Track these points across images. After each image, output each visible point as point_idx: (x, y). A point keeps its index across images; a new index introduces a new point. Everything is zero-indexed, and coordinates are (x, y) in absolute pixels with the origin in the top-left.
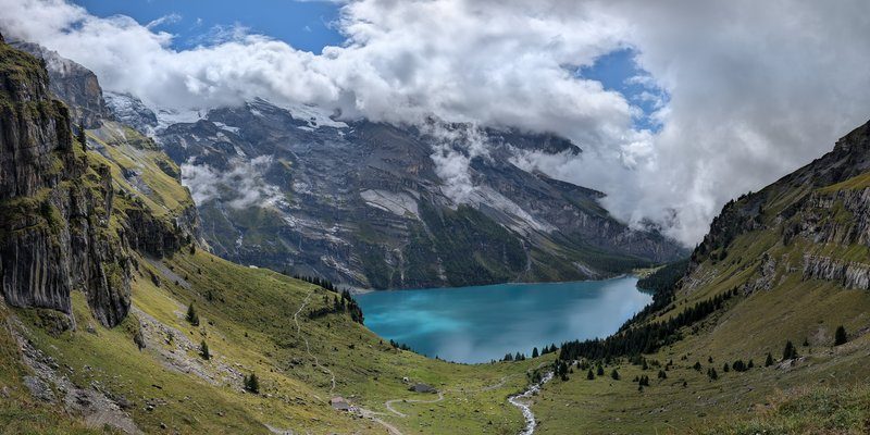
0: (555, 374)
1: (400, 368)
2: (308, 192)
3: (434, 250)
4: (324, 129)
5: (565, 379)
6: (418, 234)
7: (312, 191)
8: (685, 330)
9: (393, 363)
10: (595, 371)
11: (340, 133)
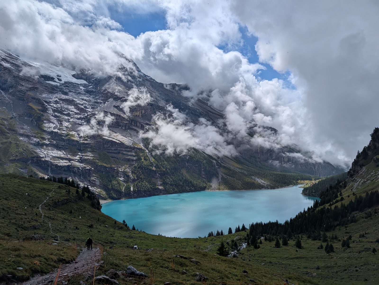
0: (248, 244)
1: (131, 240)
2: (56, 130)
3: (154, 168)
4: (67, 84)
5: (256, 247)
6: (143, 158)
7: (59, 129)
8: (357, 214)
9: (125, 237)
10: (281, 242)
11: (81, 87)
